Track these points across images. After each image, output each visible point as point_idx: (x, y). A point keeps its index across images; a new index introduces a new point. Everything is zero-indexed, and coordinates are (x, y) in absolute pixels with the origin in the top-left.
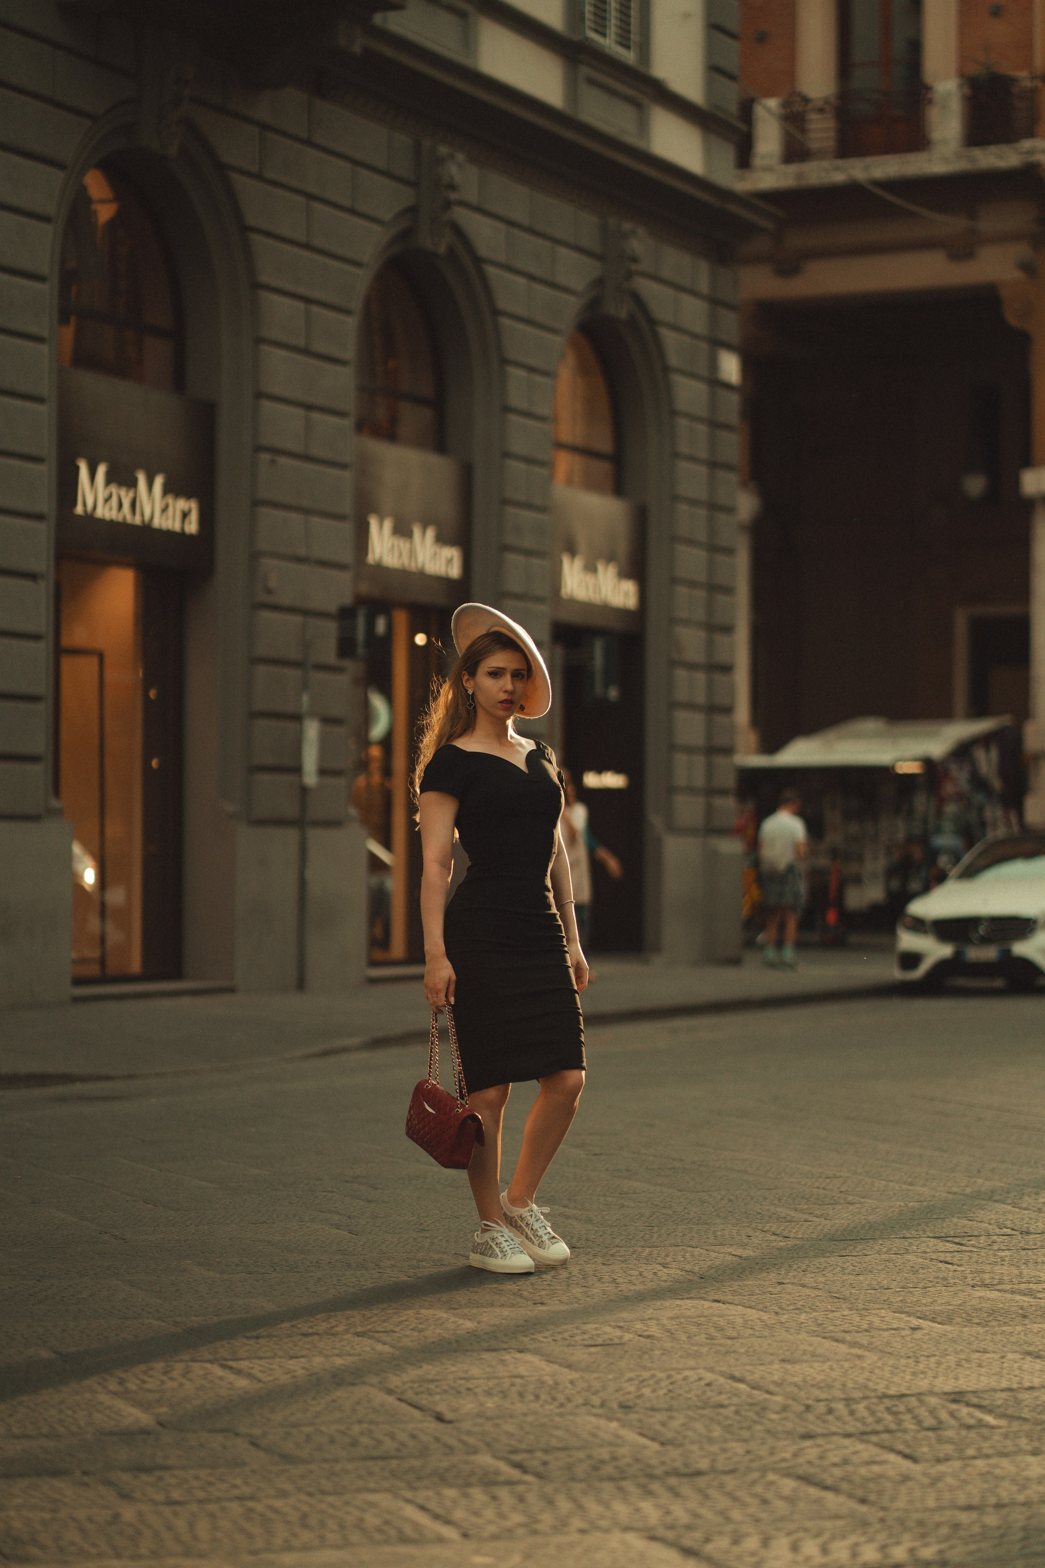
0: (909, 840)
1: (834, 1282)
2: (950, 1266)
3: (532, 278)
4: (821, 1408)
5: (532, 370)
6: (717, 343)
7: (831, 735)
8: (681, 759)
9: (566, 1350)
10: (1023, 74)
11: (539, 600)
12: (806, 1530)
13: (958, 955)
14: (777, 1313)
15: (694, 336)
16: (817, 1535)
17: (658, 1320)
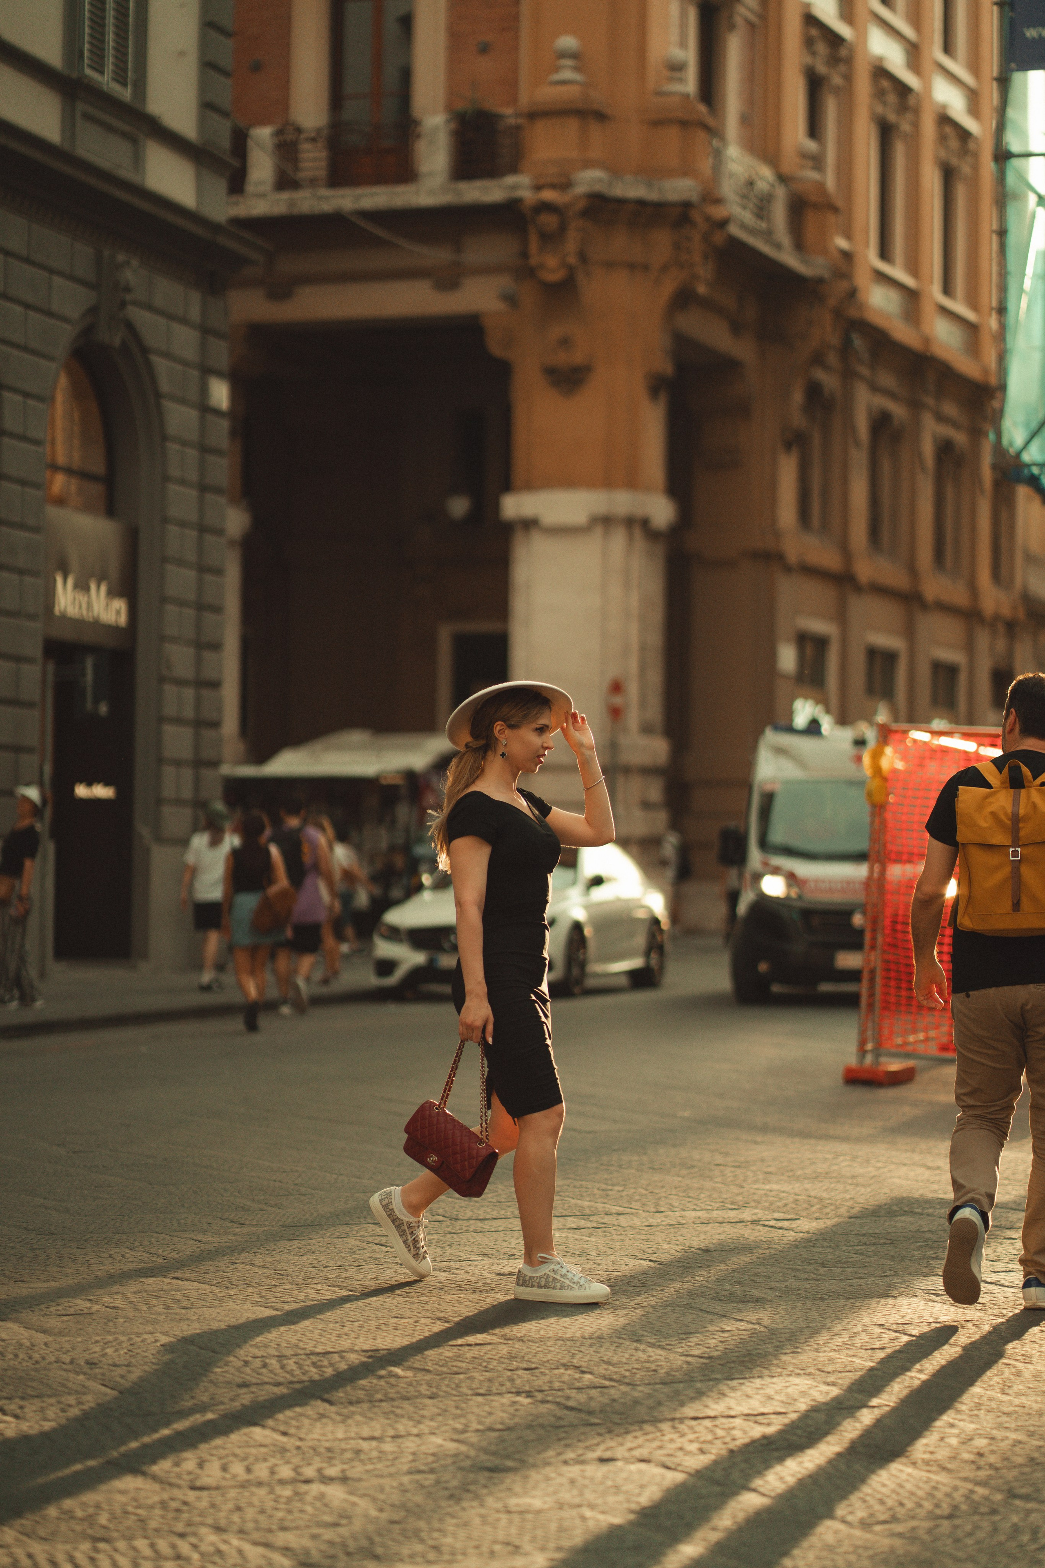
0: (392, 849)
1: (280, 1261)
2: (384, 1248)
3: (27, 306)
4: (258, 1363)
5: (26, 395)
6: (207, 371)
7: (318, 745)
8: (169, 771)
9: (42, 1318)
10: (508, 111)
11: (32, 617)
12: (235, 1455)
13: (431, 962)
14: (227, 1288)
15: (185, 363)
16: (244, 1459)
17: (123, 1294)
